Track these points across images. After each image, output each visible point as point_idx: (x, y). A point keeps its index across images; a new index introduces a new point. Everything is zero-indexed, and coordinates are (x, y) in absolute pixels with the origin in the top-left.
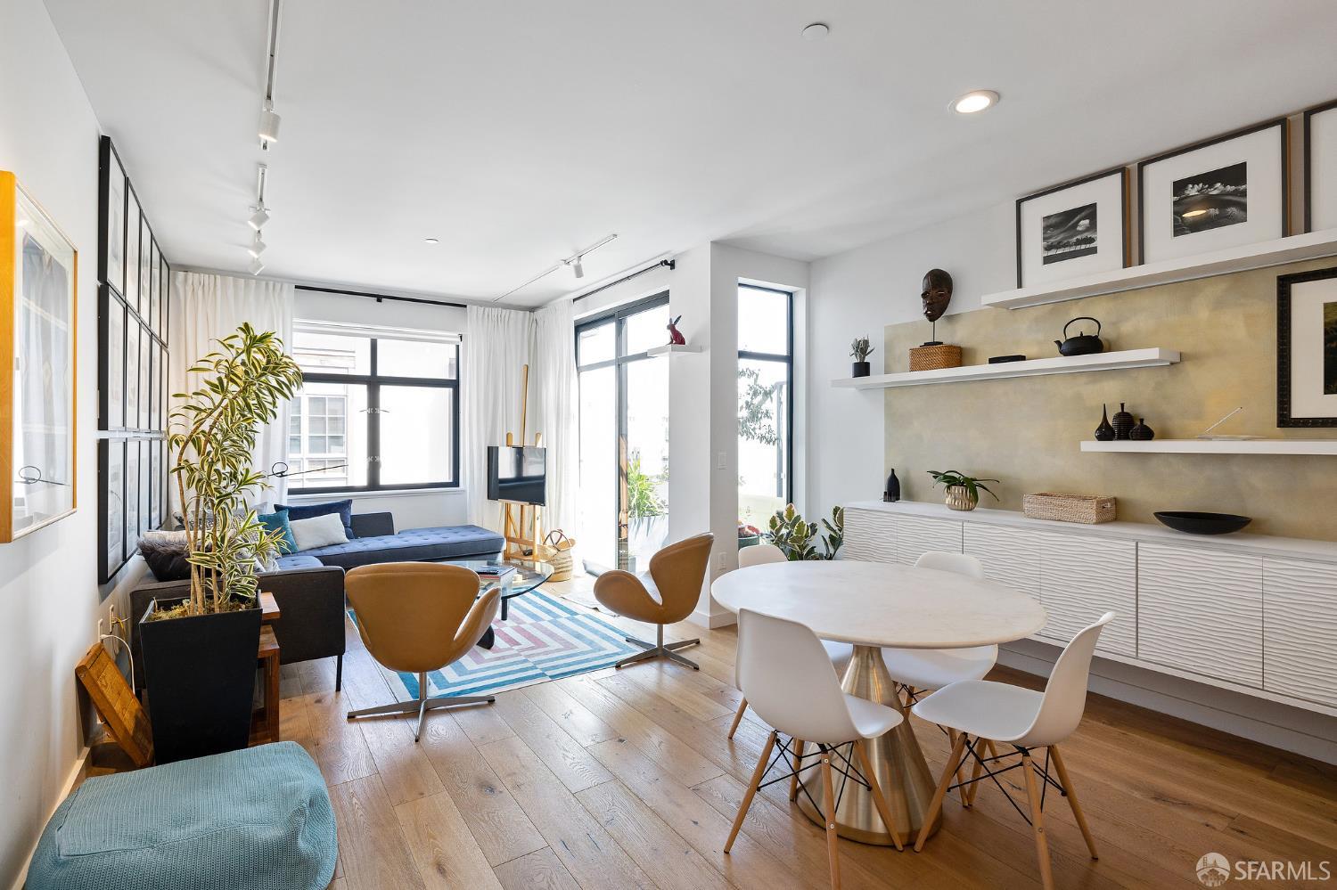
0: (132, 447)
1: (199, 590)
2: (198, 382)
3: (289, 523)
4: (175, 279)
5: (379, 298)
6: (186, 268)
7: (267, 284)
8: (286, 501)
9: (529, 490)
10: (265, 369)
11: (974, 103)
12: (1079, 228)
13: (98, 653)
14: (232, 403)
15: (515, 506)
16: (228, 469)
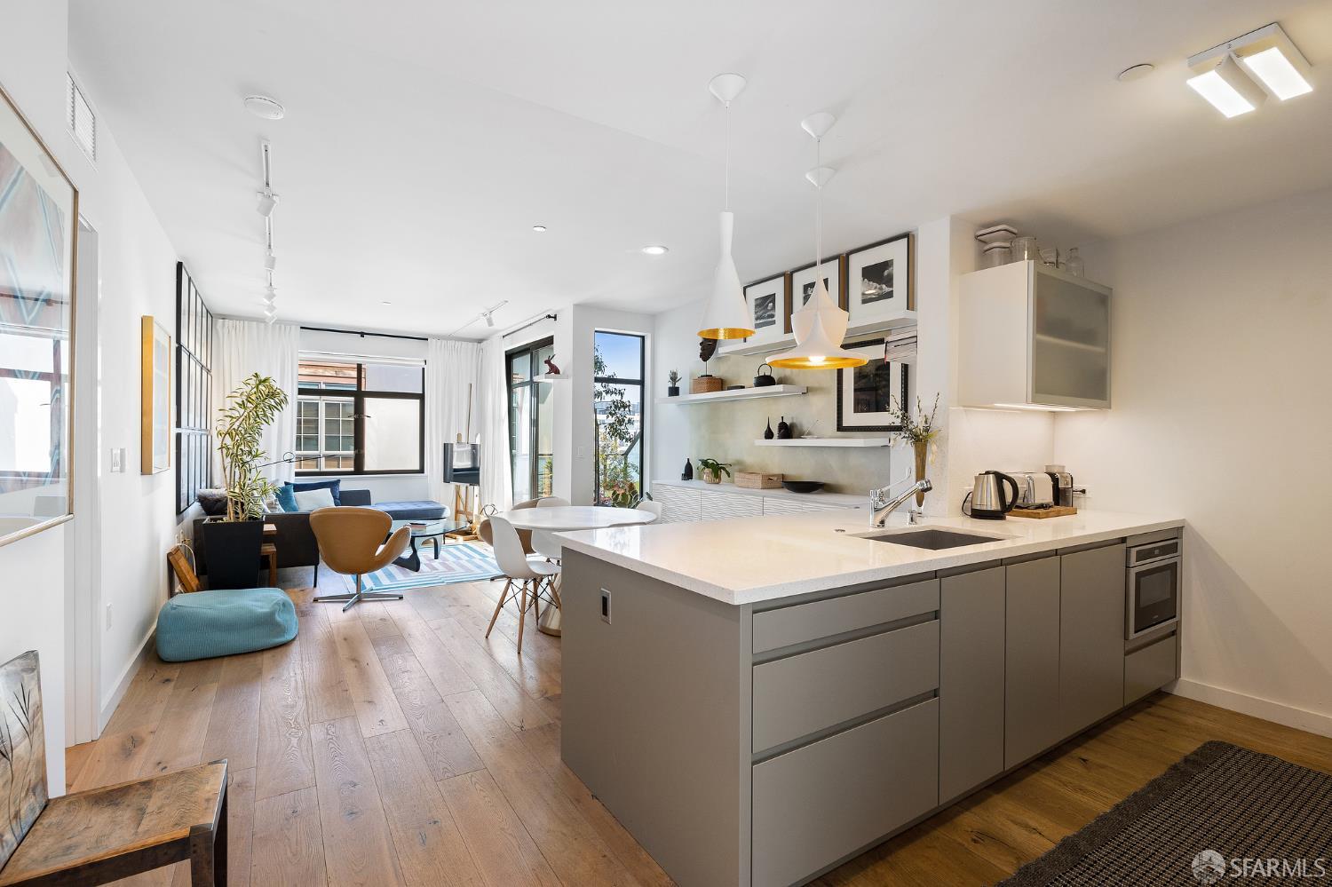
0: (192, 438)
1: (232, 512)
2: (229, 403)
3: (294, 494)
4: (216, 325)
5: (362, 334)
6: (224, 317)
7: (280, 327)
8: (293, 480)
9: (470, 476)
10: (267, 396)
11: (656, 251)
12: (769, 308)
13: (177, 550)
14: (248, 413)
15: (463, 486)
16: (247, 449)
